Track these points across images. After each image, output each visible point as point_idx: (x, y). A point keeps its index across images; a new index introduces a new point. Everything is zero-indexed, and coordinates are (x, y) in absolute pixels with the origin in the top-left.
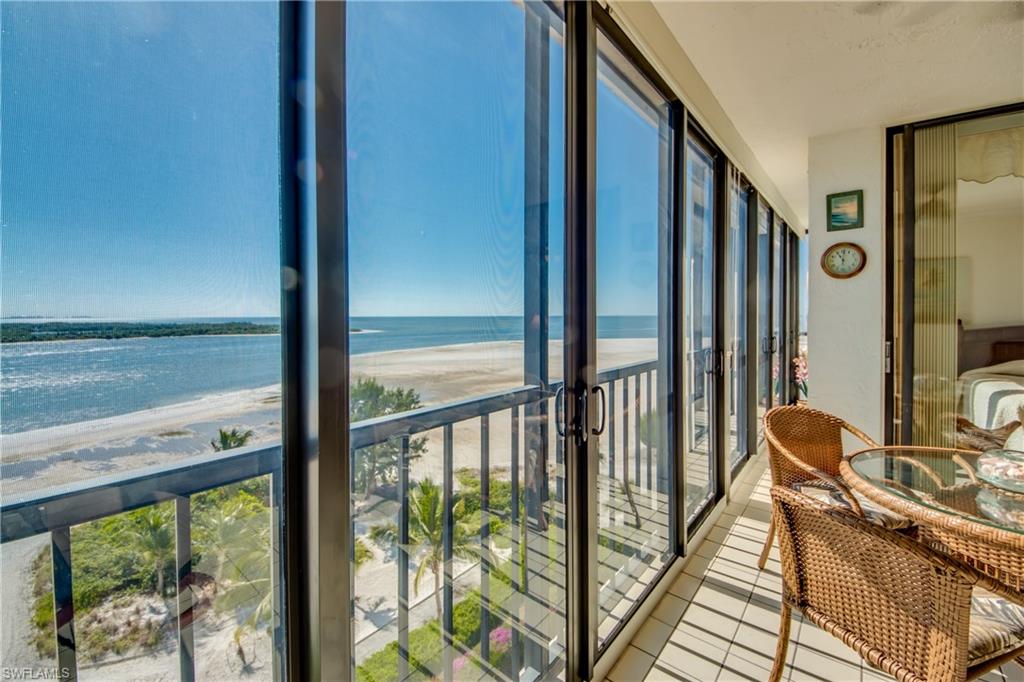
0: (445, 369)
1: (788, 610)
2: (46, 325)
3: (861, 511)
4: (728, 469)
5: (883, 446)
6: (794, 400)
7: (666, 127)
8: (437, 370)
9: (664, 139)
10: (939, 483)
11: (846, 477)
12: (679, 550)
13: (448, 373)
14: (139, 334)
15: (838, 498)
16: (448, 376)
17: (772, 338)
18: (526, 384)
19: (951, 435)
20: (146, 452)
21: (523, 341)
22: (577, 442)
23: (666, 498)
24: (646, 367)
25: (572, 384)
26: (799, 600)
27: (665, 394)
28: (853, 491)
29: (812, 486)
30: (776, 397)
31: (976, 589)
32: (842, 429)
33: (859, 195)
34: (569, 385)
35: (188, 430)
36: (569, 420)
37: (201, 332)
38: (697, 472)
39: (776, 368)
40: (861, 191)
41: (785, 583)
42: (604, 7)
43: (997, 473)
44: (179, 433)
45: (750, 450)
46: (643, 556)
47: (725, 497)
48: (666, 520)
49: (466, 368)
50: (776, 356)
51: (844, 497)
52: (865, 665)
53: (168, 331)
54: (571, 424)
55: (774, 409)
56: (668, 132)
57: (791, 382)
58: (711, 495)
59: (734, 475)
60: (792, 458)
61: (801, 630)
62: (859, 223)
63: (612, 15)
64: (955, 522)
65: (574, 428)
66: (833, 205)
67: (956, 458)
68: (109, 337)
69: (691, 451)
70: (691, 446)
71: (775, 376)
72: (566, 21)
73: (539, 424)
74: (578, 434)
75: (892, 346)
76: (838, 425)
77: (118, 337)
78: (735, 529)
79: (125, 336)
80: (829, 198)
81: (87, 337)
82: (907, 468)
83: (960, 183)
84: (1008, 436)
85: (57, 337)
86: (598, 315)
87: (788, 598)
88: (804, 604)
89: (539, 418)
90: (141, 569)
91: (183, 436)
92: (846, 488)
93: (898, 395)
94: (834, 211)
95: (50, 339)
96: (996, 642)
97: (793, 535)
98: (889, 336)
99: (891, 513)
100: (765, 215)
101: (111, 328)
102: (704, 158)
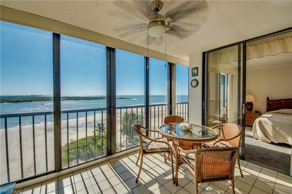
2: (64, 97)
14: (83, 99)
20: (83, 127)
35: (92, 122)
37: (96, 99)
40: (198, 67)
44: (90, 123)
53: (89, 99)
62: (197, 75)
68: (76, 100)
75: (205, 103)
77: (78, 100)
79: (80, 100)
80: (192, 69)
81: (72, 100)
85: (66, 100)
90: (81, 154)
91: (91, 124)
94: (193, 72)
95: (64, 100)
98: (203, 101)
101: (77, 98)
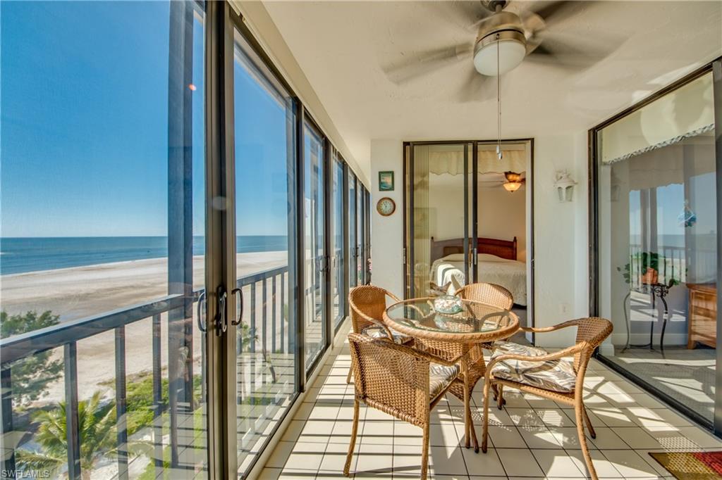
0: (95, 287)
1: (358, 403)
3: (392, 336)
4: (333, 328)
5: (403, 300)
6: (368, 282)
7: (291, 113)
8: (84, 289)
9: (290, 119)
10: (422, 315)
11: (385, 320)
12: (301, 389)
13: (98, 291)
15: (383, 332)
16: (98, 294)
17: (357, 248)
18: (169, 294)
19: (428, 291)
21: (167, 258)
22: (218, 334)
23: (293, 356)
24: (280, 271)
25: (213, 288)
26: (363, 397)
27: (293, 287)
28: (389, 328)
29: (372, 328)
30: (359, 281)
31: (431, 363)
32: (386, 295)
33: (392, 173)
34: (210, 290)
36: (211, 318)
38: (313, 334)
39: (359, 265)
41: (356, 388)
42: (239, 15)
43: (440, 307)
45: (346, 314)
46: (277, 401)
47: (331, 346)
48: (292, 371)
49: (120, 284)
50: (359, 258)
51: (386, 331)
52: (396, 419)
54: (213, 321)
55: (358, 287)
56: (292, 117)
57: (367, 272)
58: (323, 346)
59: (336, 331)
60: (362, 315)
61: (366, 412)
62: (392, 189)
63: (245, 22)
64: (425, 333)
65: (215, 323)
66: (382, 177)
67: (428, 302)
69: (313, 321)
70: (313, 318)
71: (359, 269)
72: (206, 11)
73: (183, 326)
74: (219, 327)
75: (406, 251)
76: (385, 292)
78: (337, 363)
80: (380, 173)
82: (413, 310)
83: (430, 173)
84: (447, 288)
86: (237, 235)
87: (357, 397)
88: (365, 397)
89: (183, 321)
92: (386, 326)
93: (408, 274)
94: (382, 180)
96: (441, 386)
97: (359, 359)
98: (405, 246)
99: (404, 335)
100: (353, 178)
102: (317, 139)
